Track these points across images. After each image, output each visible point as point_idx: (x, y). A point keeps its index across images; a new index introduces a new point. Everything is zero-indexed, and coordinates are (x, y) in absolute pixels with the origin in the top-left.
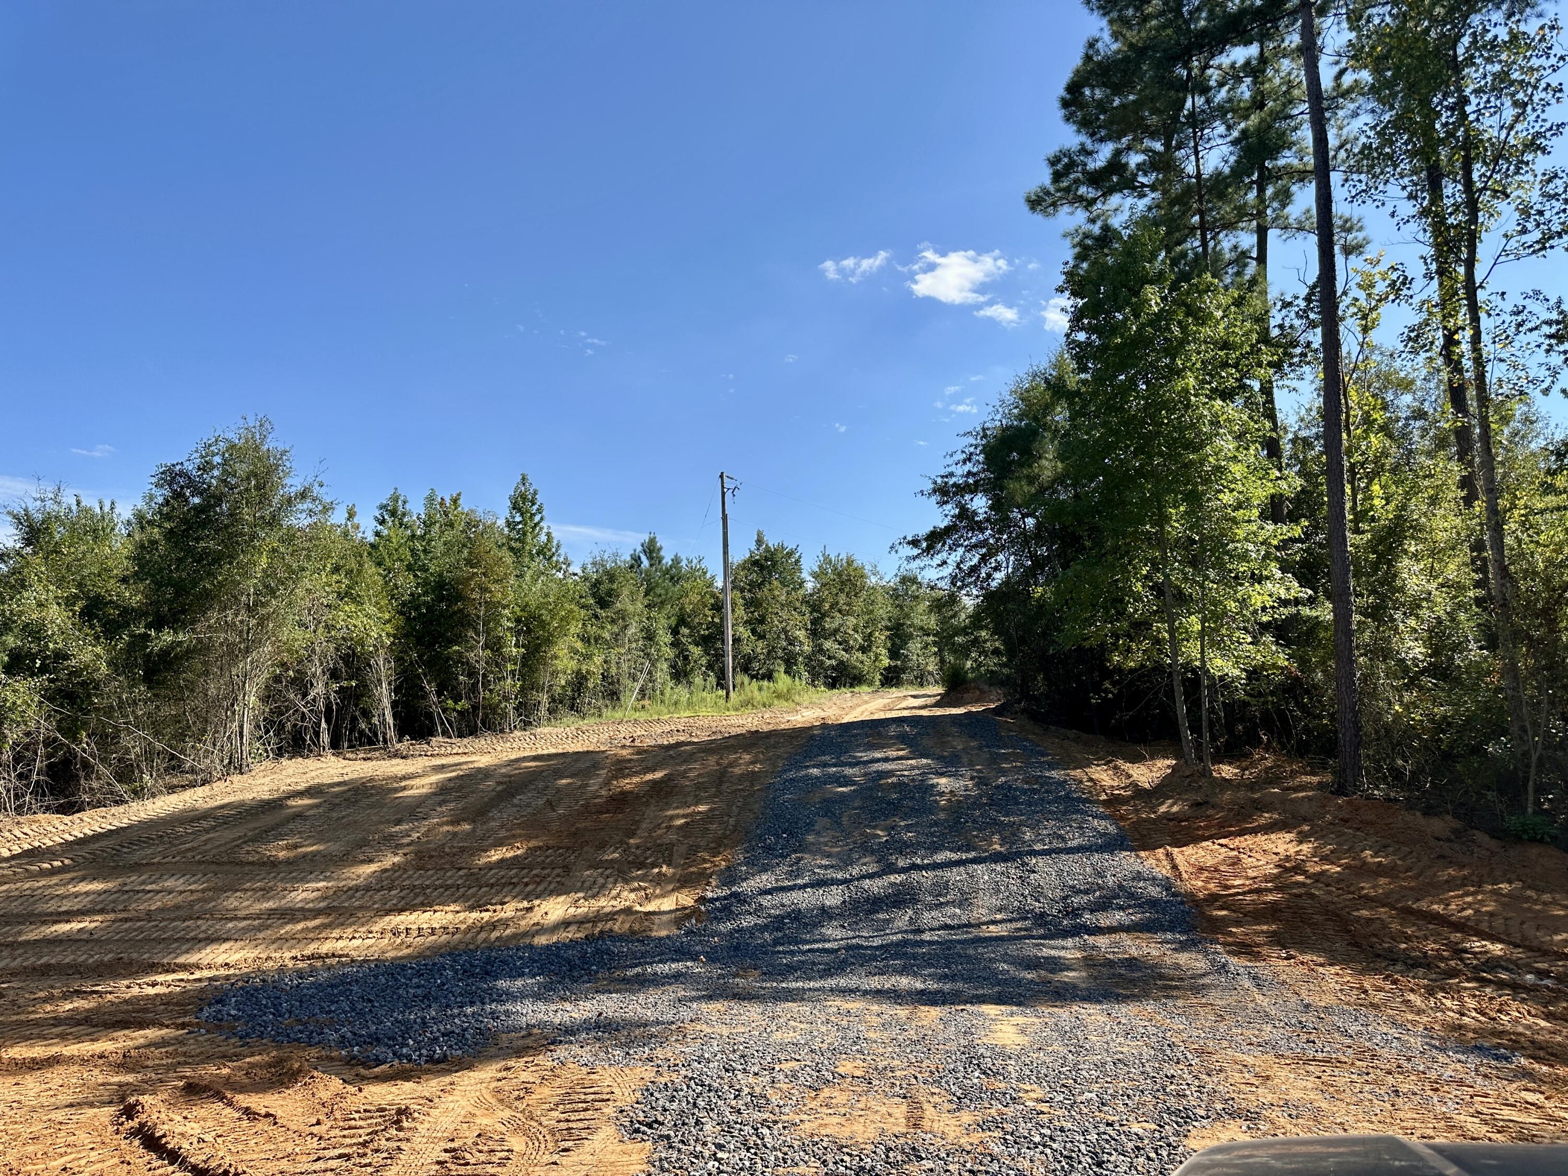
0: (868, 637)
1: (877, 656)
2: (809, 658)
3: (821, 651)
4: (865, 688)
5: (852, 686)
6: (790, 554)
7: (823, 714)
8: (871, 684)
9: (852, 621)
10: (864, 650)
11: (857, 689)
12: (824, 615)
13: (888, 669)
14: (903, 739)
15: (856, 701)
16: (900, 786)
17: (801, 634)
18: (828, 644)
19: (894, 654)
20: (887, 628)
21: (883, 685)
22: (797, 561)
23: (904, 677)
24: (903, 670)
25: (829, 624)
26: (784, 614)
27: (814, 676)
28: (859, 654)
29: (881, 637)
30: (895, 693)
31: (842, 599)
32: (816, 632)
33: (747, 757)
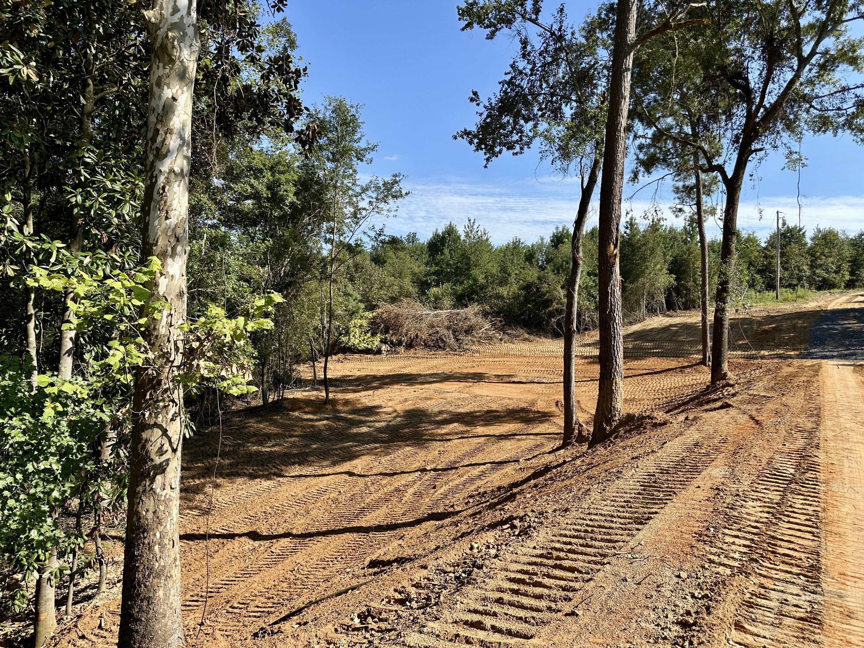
0: (839, 267)
1: (843, 275)
2: (808, 277)
3: (815, 274)
4: (836, 290)
5: (829, 289)
6: (800, 230)
7: (818, 304)
8: (839, 288)
9: (831, 260)
10: (836, 272)
11: (832, 291)
12: (816, 259)
13: (849, 281)
14: (855, 317)
15: (832, 297)
16: (854, 331)
17: (805, 268)
18: (818, 271)
19: (852, 273)
20: (849, 262)
21: (845, 287)
22: (804, 233)
23: (857, 284)
24: (857, 281)
25: (819, 262)
26: (798, 259)
27: (811, 285)
28: (834, 275)
29: (846, 266)
30: (852, 293)
31: (827, 250)
32: (812, 266)
33: (800, 322)
